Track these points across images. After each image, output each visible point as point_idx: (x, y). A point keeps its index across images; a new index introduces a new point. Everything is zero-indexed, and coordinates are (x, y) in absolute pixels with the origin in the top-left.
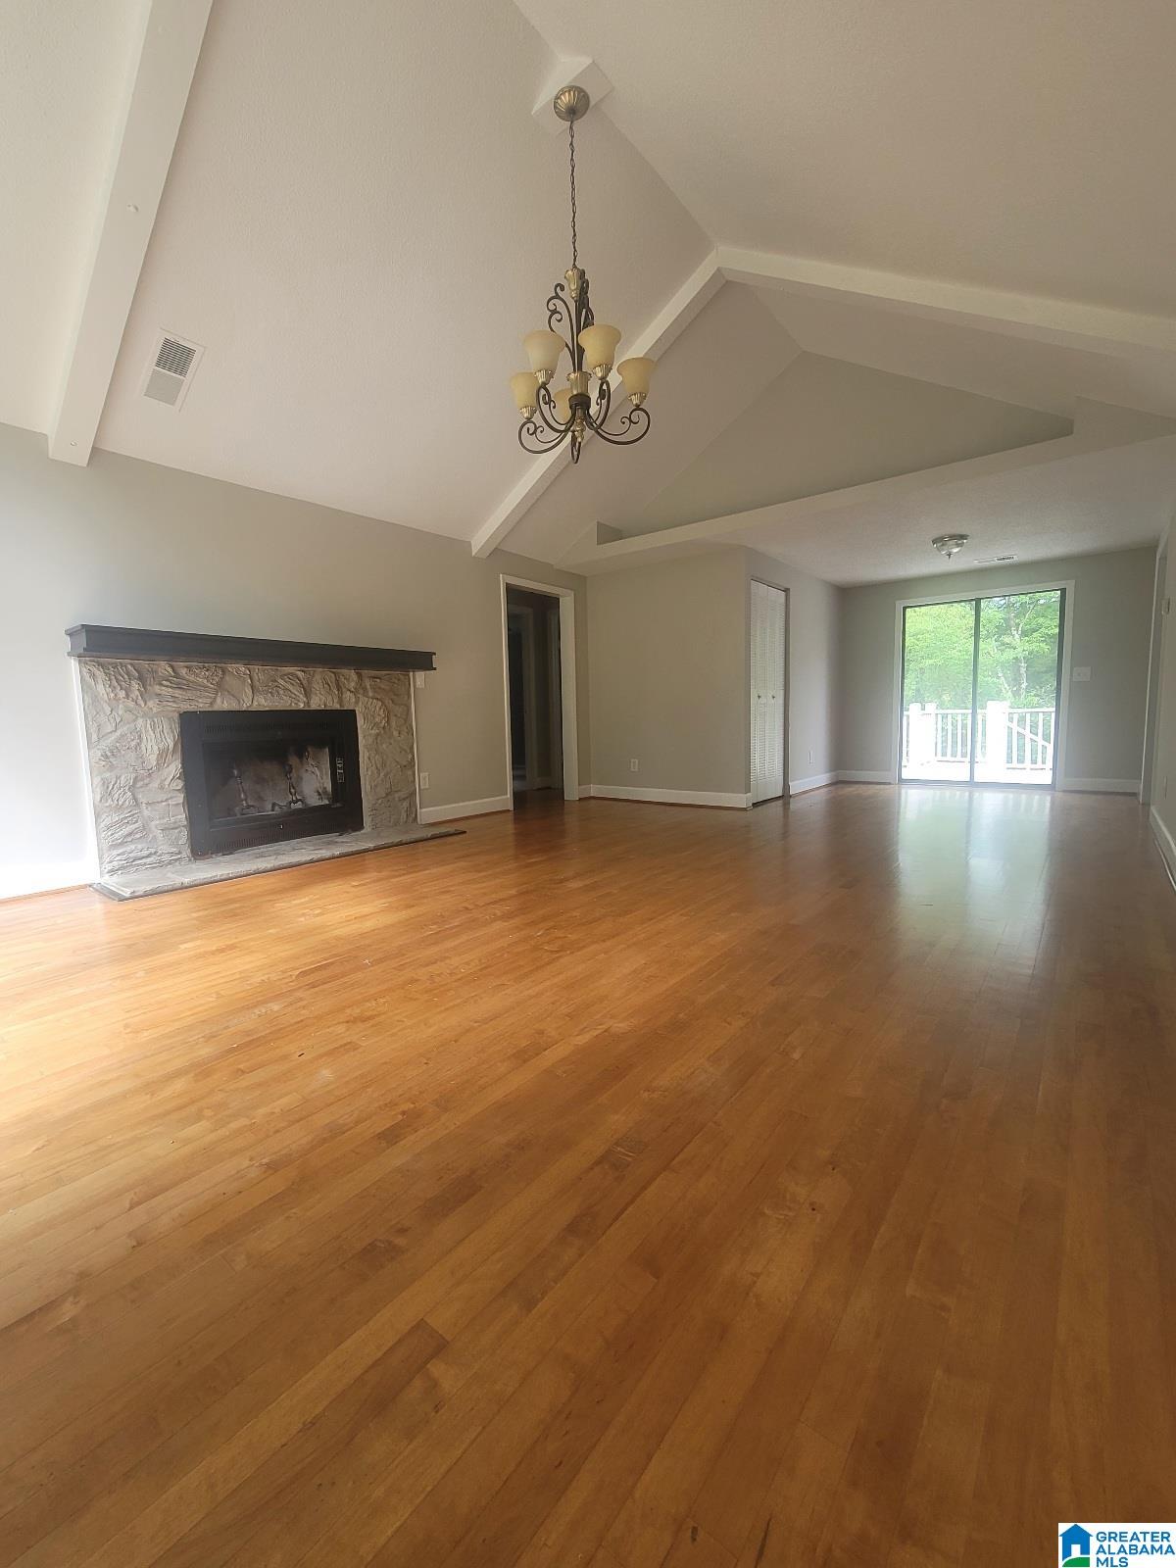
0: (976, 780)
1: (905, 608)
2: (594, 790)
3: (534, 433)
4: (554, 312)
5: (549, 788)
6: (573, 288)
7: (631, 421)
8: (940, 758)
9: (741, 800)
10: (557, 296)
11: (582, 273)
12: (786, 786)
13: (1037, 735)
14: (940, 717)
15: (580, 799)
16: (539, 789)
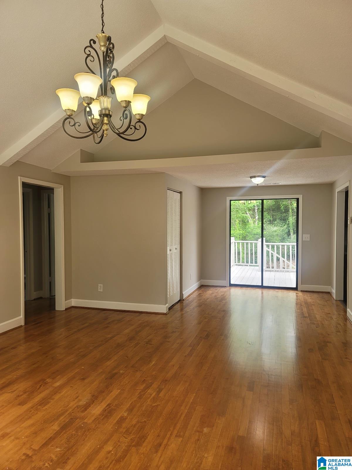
0: (264, 285)
1: (231, 201)
2: (74, 302)
3: (74, 125)
4: (89, 55)
5: (41, 298)
6: (102, 44)
7: (135, 128)
8: (237, 263)
9: (163, 308)
10: (91, 46)
11: (109, 39)
12: (181, 294)
13: (279, 255)
14: (236, 244)
15: (66, 309)
16: (35, 300)
